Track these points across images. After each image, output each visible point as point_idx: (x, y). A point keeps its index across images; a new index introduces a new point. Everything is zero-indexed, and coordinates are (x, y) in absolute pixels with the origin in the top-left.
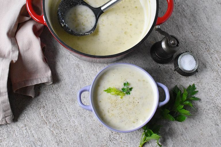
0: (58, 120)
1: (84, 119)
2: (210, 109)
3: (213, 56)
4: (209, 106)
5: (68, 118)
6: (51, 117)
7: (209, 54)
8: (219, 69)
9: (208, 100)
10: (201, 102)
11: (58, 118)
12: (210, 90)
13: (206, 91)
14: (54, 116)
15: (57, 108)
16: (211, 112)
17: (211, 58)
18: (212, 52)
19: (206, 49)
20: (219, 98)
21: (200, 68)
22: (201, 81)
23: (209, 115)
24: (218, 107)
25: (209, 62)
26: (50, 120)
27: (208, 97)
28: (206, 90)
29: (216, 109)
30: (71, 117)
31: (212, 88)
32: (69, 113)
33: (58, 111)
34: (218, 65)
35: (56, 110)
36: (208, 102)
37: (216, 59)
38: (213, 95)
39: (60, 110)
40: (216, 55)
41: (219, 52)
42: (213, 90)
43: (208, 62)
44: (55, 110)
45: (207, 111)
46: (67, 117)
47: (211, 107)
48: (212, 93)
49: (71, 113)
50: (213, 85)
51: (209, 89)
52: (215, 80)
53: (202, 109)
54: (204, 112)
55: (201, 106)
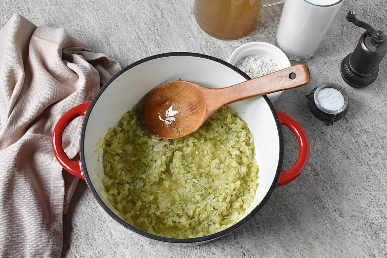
0: (97, 252)
1: (140, 249)
2: (359, 228)
3: (359, 139)
4: (356, 224)
6: (84, 247)
8: (370, 161)
9: (354, 214)
10: (343, 217)
11: (95, 248)
12: (358, 196)
13: (351, 198)
14: (90, 246)
15: (95, 232)
16: (362, 233)
17: (356, 142)
19: (347, 128)
20: (373, 209)
21: (339, 160)
22: (341, 181)
23: (358, 238)
24: (373, 225)
25: (353, 149)
26: (82, 252)
27: (355, 209)
28: (350, 196)
29: (369, 229)
30: (118, 245)
31: (361, 192)
32: (115, 240)
33: (96, 236)
34: (368, 155)
35: (92, 235)
36: (355, 217)
37: (364, 144)
38: (364, 205)
39: (99, 234)
40: (364, 138)
41: (370, 132)
42: (362, 195)
43: (351, 150)
44: (90, 235)
45: (355, 232)
46: (112, 246)
47: (360, 225)
48: (361, 201)
49: (118, 239)
50: (363, 187)
51: (356, 194)
52: (364, 179)
53: (345, 229)
54: (349, 234)
55: (343, 224)
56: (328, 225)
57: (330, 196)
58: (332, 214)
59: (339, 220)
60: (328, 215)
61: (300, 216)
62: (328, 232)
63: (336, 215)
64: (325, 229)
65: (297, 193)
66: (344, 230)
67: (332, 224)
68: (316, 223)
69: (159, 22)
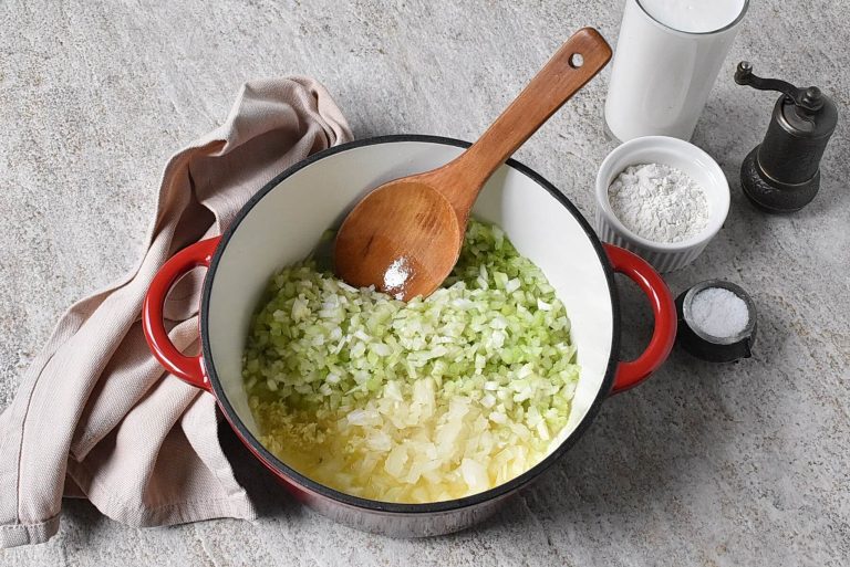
0: (257, 556)
2: (817, 534)
3: (819, 351)
4: (811, 525)
6: (231, 544)
7: (803, 341)
8: (842, 395)
9: (805, 503)
10: (783, 510)
11: (254, 549)
12: (814, 466)
13: (800, 471)
14: (243, 543)
16: (821, 544)
17: (812, 356)
18: (816, 337)
20: (846, 495)
21: (775, 390)
22: (778, 435)
23: (814, 555)
25: (805, 369)
26: (226, 556)
27: (808, 493)
28: (799, 466)
29: (838, 536)
31: (821, 460)
34: (837, 383)
36: (809, 510)
37: (829, 361)
38: (827, 486)
40: (830, 348)
41: (841, 336)
42: (824, 466)
43: (802, 371)
45: (807, 541)
46: (290, 545)
47: (818, 527)
48: (821, 477)
50: (825, 448)
51: (810, 463)
52: (829, 433)
53: (786, 533)
54: (795, 545)
55: (781, 523)
56: (750, 524)
57: (756, 465)
58: (758, 502)
59: (775, 514)
60: (749, 504)
61: (690, 504)
62: (749, 538)
63: (768, 504)
64: (744, 532)
65: (685, 454)
66: (783, 536)
67: (758, 523)
68: (725, 520)
69: (409, 100)
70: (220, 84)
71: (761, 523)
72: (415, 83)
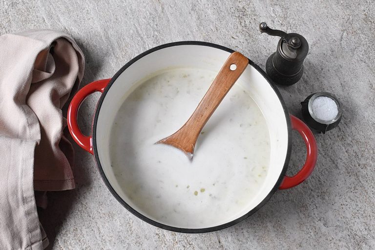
0: (84, 247)
1: (126, 247)
2: (342, 239)
3: (350, 149)
4: (340, 235)
5: (101, 244)
6: (72, 241)
7: (343, 145)
9: (338, 224)
10: (328, 227)
11: (83, 244)
12: (344, 206)
13: (337, 208)
14: (78, 241)
15: (84, 228)
16: (344, 244)
17: (346, 152)
18: (349, 142)
19: (338, 136)
20: (357, 220)
21: (328, 169)
22: (328, 191)
23: (341, 249)
24: (357, 236)
25: (343, 158)
26: (70, 247)
27: (340, 219)
28: (336, 206)
29: (352, 240)
30: (105, 242)
31: (347, 203)
32: (103, 236)
33: (84, 232)
34: (357, 165)
35: (81, 231)
36: (340, 227)
37: (354, 154)
38: (349, 216)
39: (88, 230)
40: (355, 148)
41: (361, 142)
42: (348, 206)
43: (341, 159)
44: (79, 231)
45: (338, 242)
46: (99, 242)
47: (343, 236)
48: (346, 211)
49: (106, 236)
50: (349, 197)
51: (342, 205)
52: (352, 190)
53: (328, 238)
54: (332, 244)
55: (327, 233)
56: (312, 234)
57: (317, 205)
58: (317, 223)
59: (324, 229)
60: (313, 224)
61: (285, 224)
62: (311, 241)
63: (321, 224)
64: (309, 237)
65: (284, 200)
66: (327, 239)
67: (316, 233)
68: (300, 231)
69: (159, 17)
70: (67, 7)
71: (317, 233)
72: (163, 9)
